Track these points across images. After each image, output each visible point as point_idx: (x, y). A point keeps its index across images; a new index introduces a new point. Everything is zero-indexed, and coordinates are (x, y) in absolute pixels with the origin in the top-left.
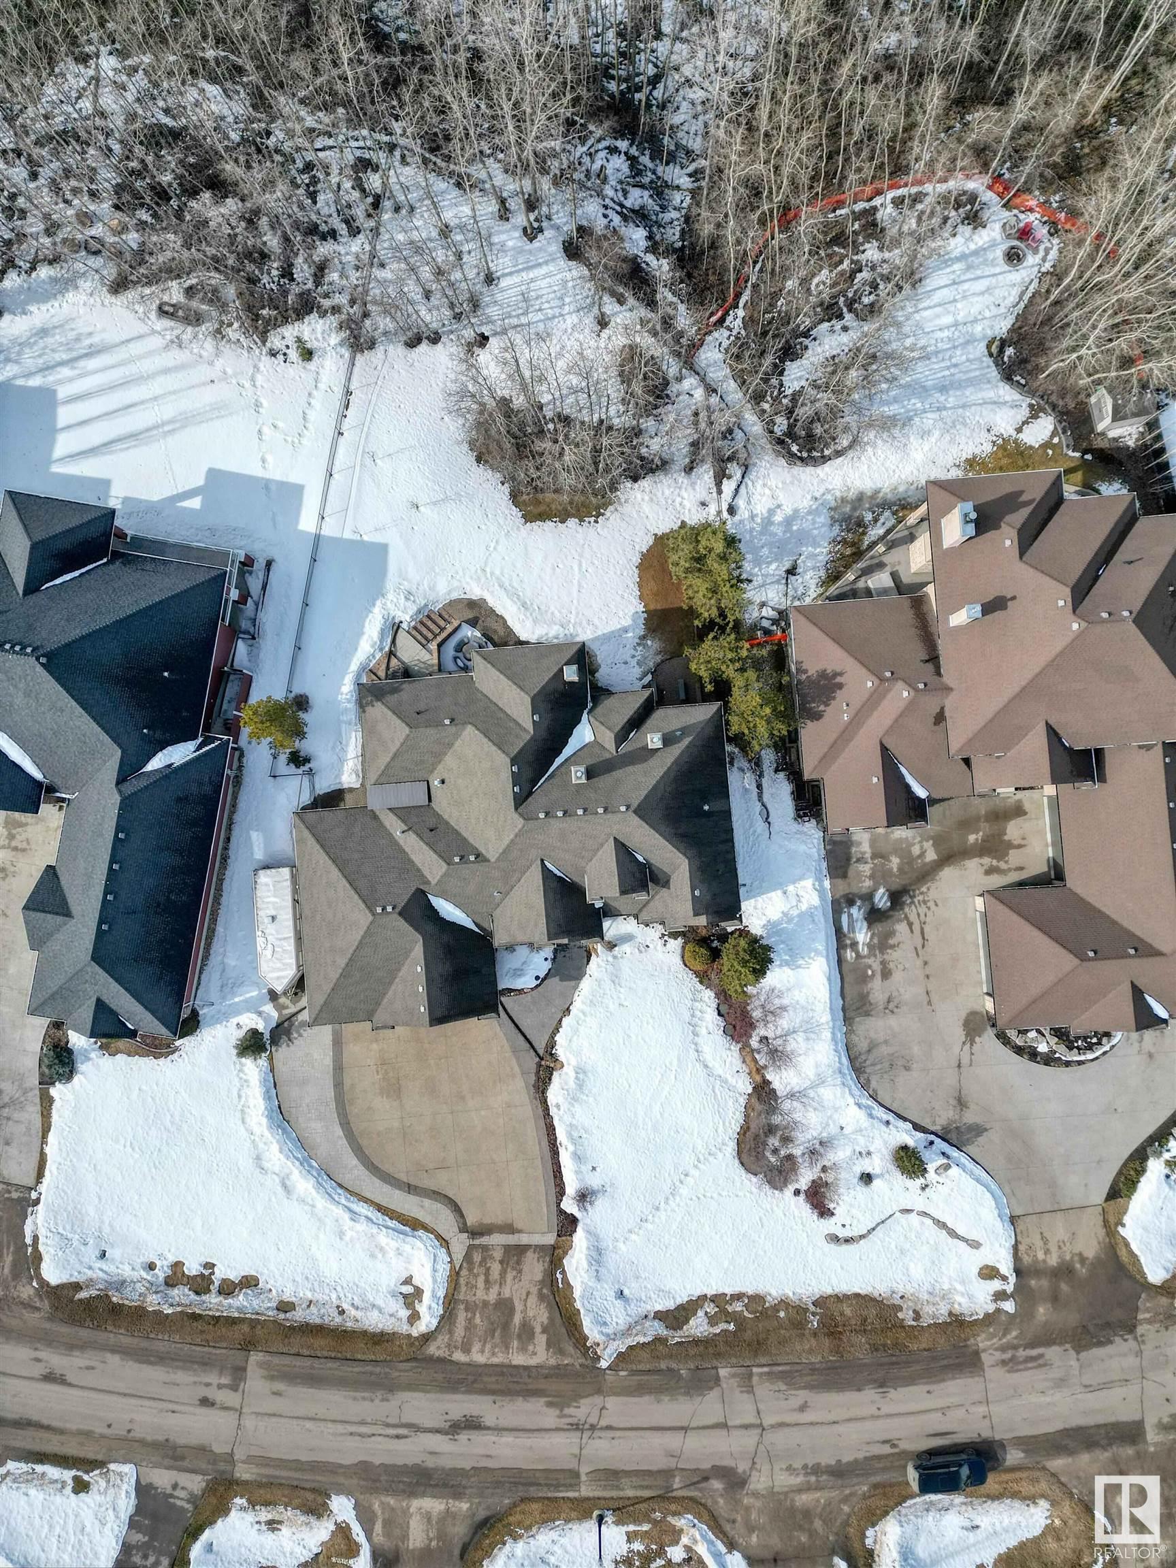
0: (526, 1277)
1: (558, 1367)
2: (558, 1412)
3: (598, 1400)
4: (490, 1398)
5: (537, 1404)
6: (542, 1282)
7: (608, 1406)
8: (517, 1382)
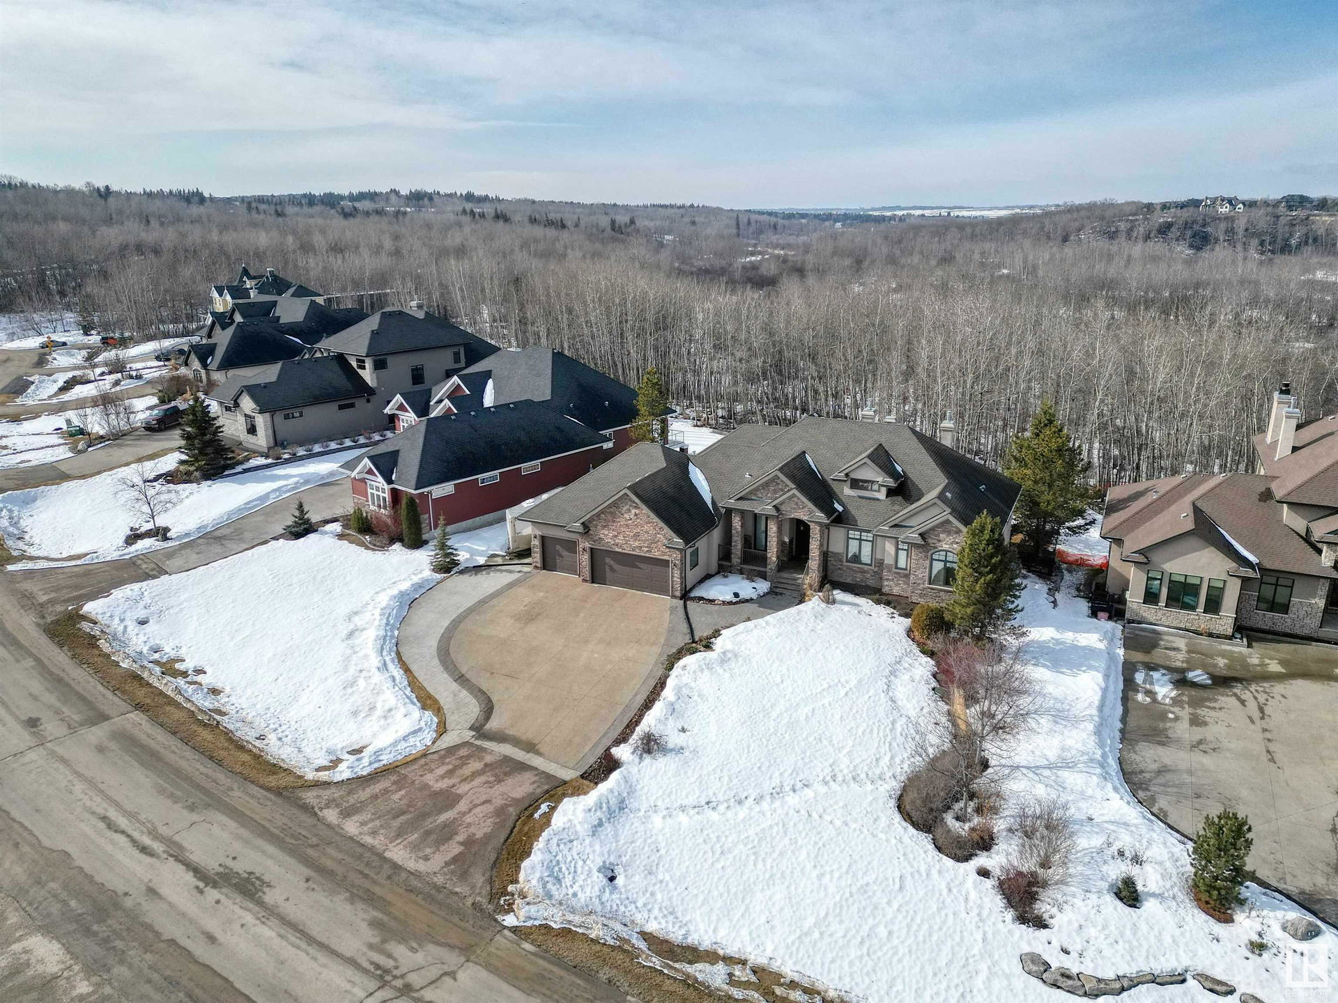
0: (499, 789)
1: (439, 889)
2: (376, 940)
3: (453, 959)
4: (308, 872)
5: (359, 915)
6: (516, 801)
7: (461, 975)
8: (366, 876)
